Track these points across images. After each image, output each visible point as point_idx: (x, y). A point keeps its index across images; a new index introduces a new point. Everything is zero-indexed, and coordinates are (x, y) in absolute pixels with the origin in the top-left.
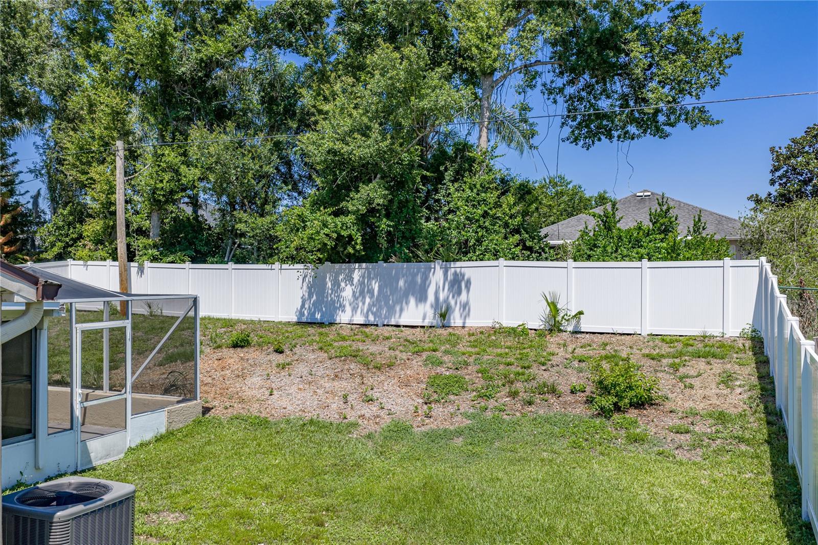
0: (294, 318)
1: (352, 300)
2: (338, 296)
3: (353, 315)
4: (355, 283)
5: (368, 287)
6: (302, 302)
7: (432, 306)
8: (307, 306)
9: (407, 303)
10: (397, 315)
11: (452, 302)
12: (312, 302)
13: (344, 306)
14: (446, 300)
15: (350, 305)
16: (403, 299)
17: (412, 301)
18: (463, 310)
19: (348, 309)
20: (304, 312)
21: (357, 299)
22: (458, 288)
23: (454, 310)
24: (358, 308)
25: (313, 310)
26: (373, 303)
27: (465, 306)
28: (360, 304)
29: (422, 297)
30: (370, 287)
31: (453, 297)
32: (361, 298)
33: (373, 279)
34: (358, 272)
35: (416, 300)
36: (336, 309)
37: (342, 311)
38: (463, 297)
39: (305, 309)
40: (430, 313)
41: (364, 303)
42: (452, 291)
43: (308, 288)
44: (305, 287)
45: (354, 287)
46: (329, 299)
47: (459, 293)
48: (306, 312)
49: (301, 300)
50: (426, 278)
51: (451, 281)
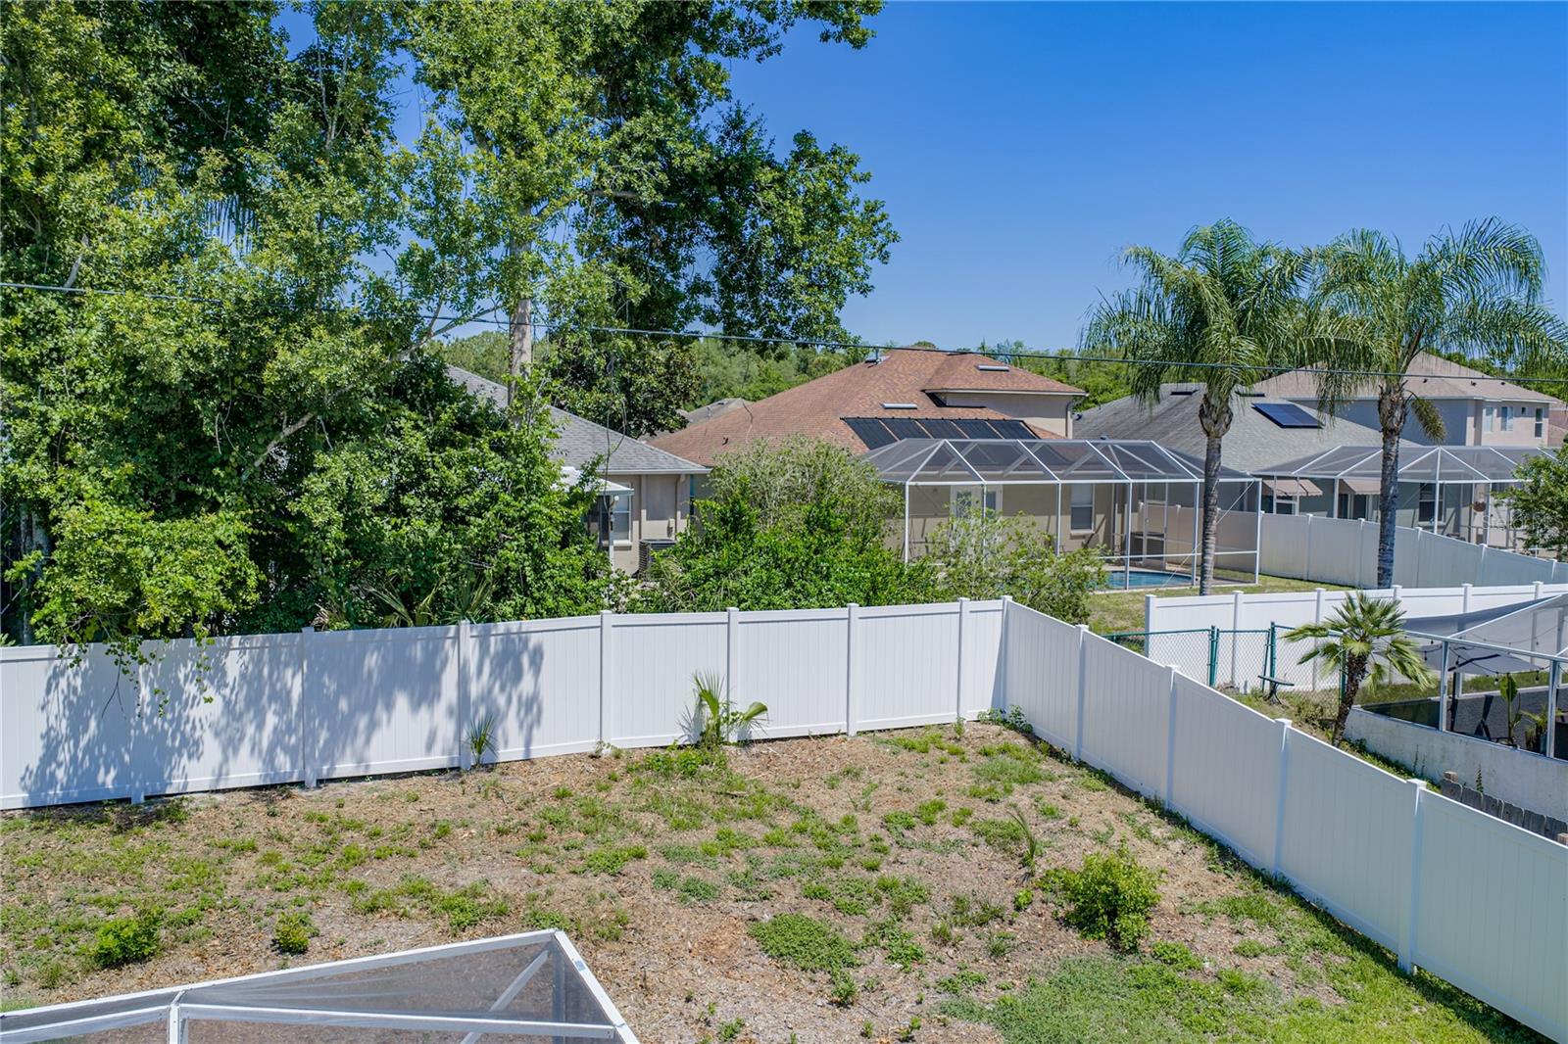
0: (17, 798)
1: (223, 722)
2: (177, 721)
3: (226, 760)
4: (230, 680)
5: (273, 686)
6: (47, 746)
7: (450, 712)
8: (64, 756)
9: (389, 707)
10: (360, 740)
11: (502, 701)
12: (82, 744)
13: (197, 743)
14: (486, 697)
15: (217, 734)
16: (375, 699)
17: (402, 702)
18: (526, 714)
19: (211, 748)
20: (53, 774)
21: (239, 718)
22: (513, 669)
23: (506, 715)
24: (241, 739)
25: (87, 763)
26: (289, 723)
27: (531, 706)
28: (251, 730)
29: (425, 692)
30: (278, 686)
31: (502, 689)
32: (252, 713)
33: (287, 665)
34: (237, 656)
35: (412, 695)
36: (168, 754)
37: (190, 757)
38: (527, 685)
39: (59, 765)
40: (447, 729)
41: (260, 727)
42: (500, 674)
43: (69, 704)
44: (56, 705)
45: (227, 691)
46: (146, 729)
47: (517, 676)
48: (60, 774)
49: (41, 743)
50: (434, 654)
51: (497, 653)
